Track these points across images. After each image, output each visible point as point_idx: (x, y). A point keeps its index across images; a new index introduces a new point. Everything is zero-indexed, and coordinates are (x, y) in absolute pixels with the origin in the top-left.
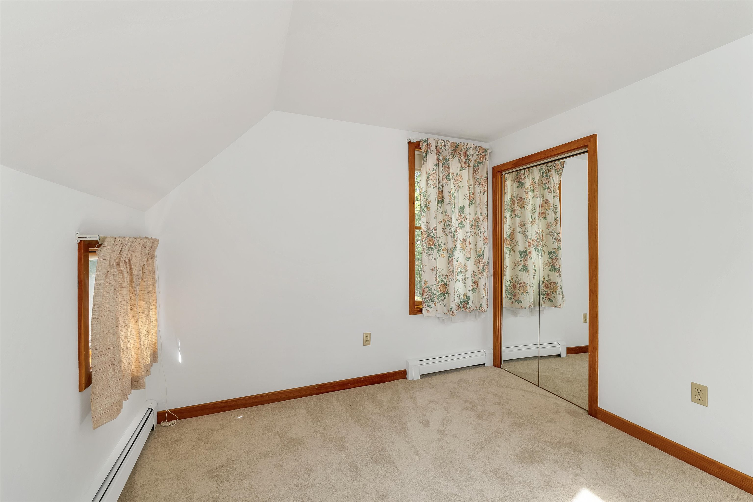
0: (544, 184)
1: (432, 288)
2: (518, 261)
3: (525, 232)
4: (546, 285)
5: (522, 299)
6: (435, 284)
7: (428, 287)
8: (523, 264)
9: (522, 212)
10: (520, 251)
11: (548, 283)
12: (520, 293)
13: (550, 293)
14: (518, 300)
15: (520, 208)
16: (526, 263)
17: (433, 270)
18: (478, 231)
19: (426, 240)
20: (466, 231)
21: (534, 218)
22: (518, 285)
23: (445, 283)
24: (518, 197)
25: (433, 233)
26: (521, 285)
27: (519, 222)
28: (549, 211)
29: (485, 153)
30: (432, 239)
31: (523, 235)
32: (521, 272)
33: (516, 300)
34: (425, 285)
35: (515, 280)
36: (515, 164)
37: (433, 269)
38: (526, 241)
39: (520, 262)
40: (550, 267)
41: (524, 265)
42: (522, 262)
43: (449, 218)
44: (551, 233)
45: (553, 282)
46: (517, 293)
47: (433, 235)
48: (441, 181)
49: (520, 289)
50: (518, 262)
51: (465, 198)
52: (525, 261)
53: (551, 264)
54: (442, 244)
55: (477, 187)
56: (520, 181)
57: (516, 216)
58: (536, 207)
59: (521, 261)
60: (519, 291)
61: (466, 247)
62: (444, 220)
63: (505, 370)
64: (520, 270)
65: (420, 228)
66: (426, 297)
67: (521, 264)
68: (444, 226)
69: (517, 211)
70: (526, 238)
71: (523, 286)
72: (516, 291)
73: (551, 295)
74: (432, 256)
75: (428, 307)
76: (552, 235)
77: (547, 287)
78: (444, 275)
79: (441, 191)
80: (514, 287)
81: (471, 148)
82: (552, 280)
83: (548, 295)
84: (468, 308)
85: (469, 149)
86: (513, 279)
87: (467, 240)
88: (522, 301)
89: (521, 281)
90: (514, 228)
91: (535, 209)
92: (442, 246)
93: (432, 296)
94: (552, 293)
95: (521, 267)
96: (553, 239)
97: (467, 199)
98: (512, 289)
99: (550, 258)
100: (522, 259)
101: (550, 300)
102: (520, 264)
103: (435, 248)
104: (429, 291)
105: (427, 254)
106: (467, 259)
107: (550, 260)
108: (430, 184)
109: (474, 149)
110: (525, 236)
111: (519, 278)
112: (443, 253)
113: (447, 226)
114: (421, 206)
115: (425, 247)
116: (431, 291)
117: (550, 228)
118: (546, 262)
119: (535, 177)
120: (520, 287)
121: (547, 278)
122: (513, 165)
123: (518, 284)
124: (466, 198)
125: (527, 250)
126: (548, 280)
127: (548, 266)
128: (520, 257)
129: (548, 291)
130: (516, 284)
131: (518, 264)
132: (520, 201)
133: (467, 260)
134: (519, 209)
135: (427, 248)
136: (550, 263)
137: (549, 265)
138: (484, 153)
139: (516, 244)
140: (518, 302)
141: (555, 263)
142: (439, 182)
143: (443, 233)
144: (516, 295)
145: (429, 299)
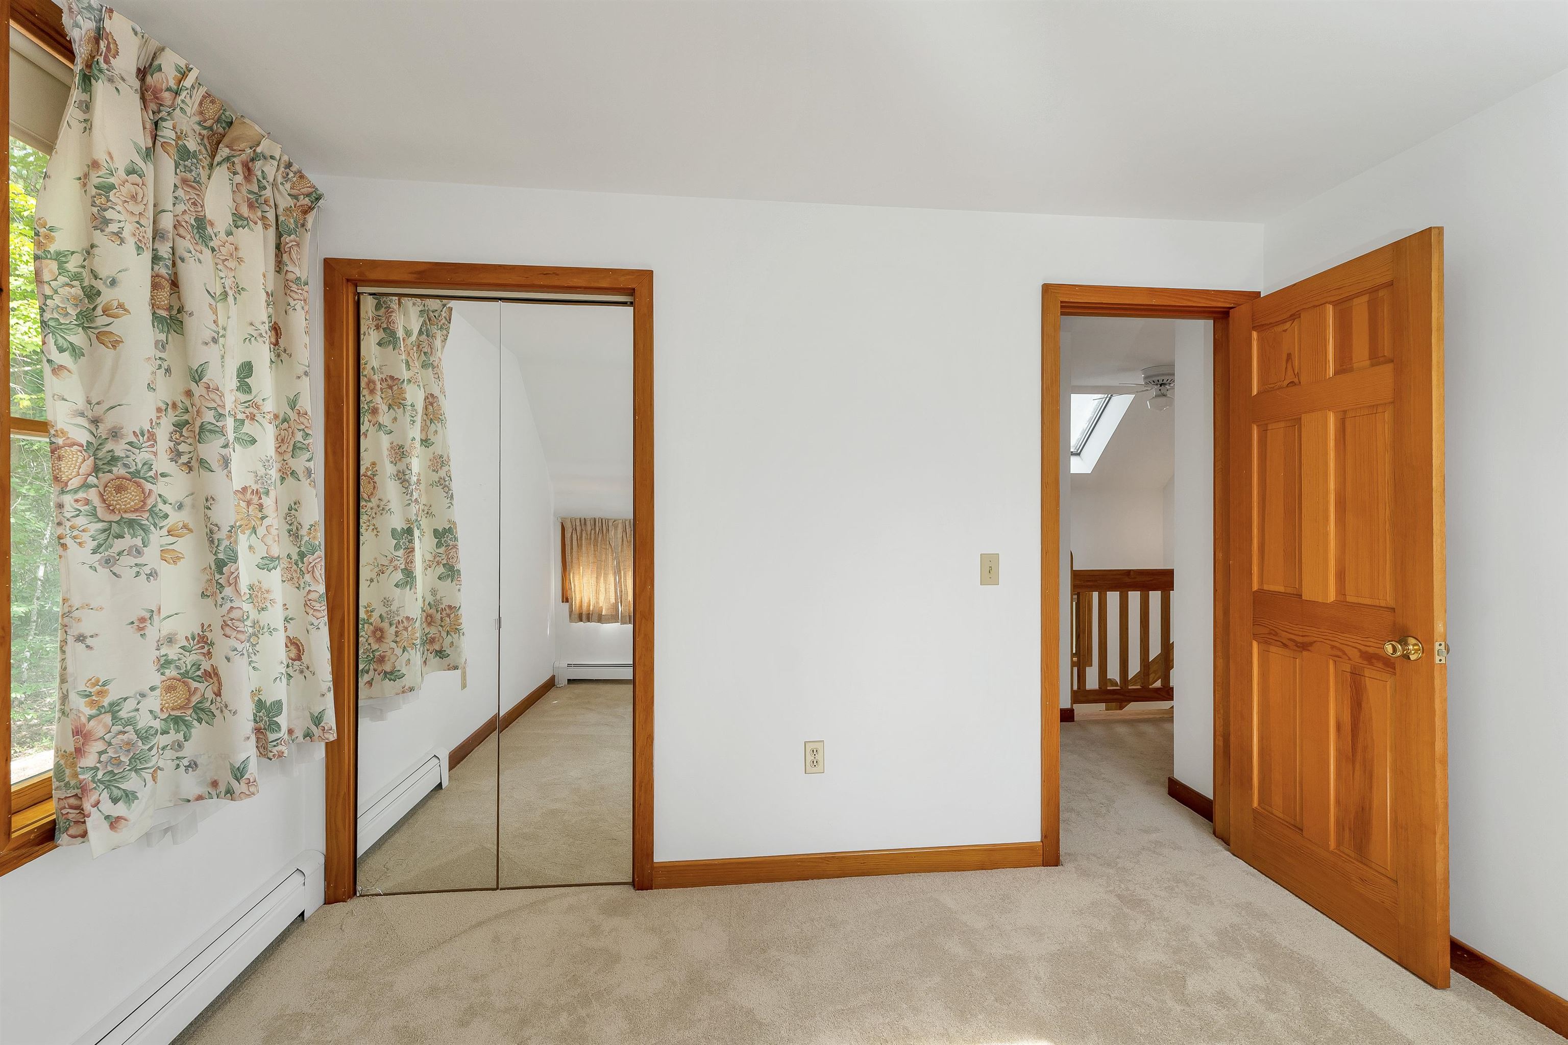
0: (425, 353)
1: (137, 710)
2: (389, 558)
3: (407, 477)
4: (427, 616)
5: (404, 665)
6: (152, 689)
7: (114, 709)
8: (403, 566)
9: (395, 419)
10: (394, 531)
11: (433, 611)
12: (399, 649)
13: (437, 635)
14: (392, 673)
15: (390, 407)
16: (412, 562)
17: (141, 624)
18: (308, 464)
19: (85, 486)
20: (264, 458)
21: (412, 441)
22: (393, 629)
23: (187, 672)
24: (382, 373)
25: (142, 456)
26: (401, 627)
27: (388, 445)
28: (437, 424)
29: (312, 202)
30: (139, 485)
31: (401, 483)
32: (398, 590)
33: (386, 673)
34: (92, 704)
35: (381, 616)
36: (420, 273)
37: (142, 620)
38: (410, 502)
39: (396, 562)
40: (441, 570)
41: (406, 569)
42: (402, 560)
43: (217, 399)
44: (442, 482)
45: (450, 607)
46: (390, 652)
47: (144, 464)
48: (170, 236)
49: (398, 639)
50: (391, 561)
51: (255, 334)
52: (408, 556)
53: (445, 562)
54: (167, 509)
55: (298, 307)
56: (388, 328)
57: (380, 428)
58: (416, 410)
59: (398, 558)
60: (393, 645)
61: (263, 518)
62: (174, 406)
63: (373, 895)
64: (396, 585)
65: (40, 426)
66: (100, 762)
67: (399, 567)
68: (176, 431)
69: (382, 413)
70: (409, 492)
71: (406, 629)
72: (384, 647)
73: (441, 641)
74: (139, 561)
75: (115, 801)
76: (445, 486)
77: (431, 621)
78: (178, 637)
79: (167, 277)
80: (378, 636)
81: (272, 157)
82: (445, 603)
83: (432, 641)
84: (275, 743)
85: (265, 158)
86: (372, 612)
87: (267, 493)
88: (404, 671)
89: (398, 615)
90: (374, 464)
91: (413, 415)
92: (166, 516)
93: (140, 743)
94: (444, 634)
95: (399, 576)
96: (447, 498)
97: (264, 343)
98: (369, 644)
99: (439, 545)
100: (400, 553)
101: (440, 654)
102: (396, 568)
103: (155, 525)
104: (116, 729)
105: (98, 556)
106: (268, 562)
107: (442, 550)
108: (121, 225)
109: (282, 169)
110: (406, 488)
111: (394, 608)
112: (170, 547)
113: (211, 431)
114: (47, 316)
115: (81, 521)
116: (130, 722)
117: (441, 468)
118: (429, 557)
119: (412, 328)
120: (397, 632)
121: (429, 598)
122: (415, 276)
123: (391, 625)
124: (261, 335)
125: (412, 526)
126: (433, 603)
127: (434, 566)
128: (397, 548)
129: (433, 631)
130: (385, 625)
131: (391, 568)
132: (388, 385)
133: (271, 566)
134: (385, 408)
135: (100, 525)
136: (440, 559)
137: (438, 563)
138: (307, 199)
139: (383, 509)
140: (393, 677)
141: (453, 558)
142: (158, 235)
143: (172, 460)
144: (386, 659)
145: (119, 763)
